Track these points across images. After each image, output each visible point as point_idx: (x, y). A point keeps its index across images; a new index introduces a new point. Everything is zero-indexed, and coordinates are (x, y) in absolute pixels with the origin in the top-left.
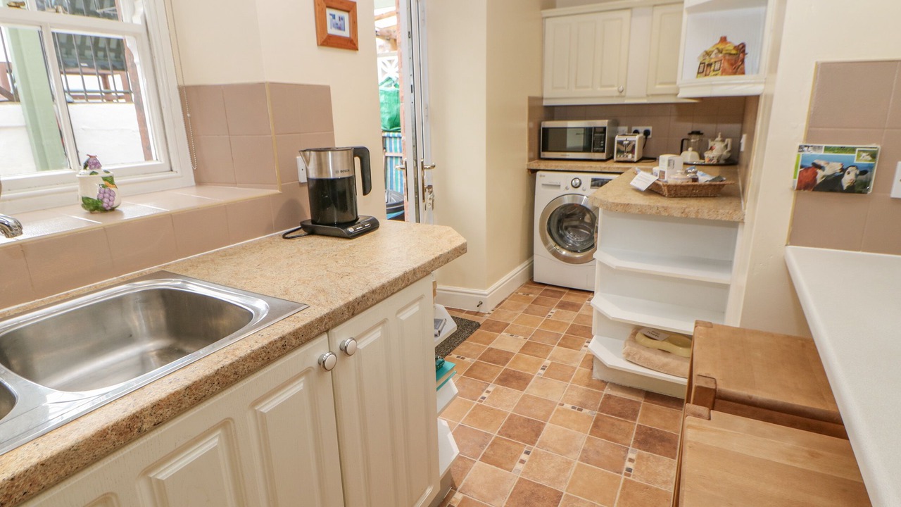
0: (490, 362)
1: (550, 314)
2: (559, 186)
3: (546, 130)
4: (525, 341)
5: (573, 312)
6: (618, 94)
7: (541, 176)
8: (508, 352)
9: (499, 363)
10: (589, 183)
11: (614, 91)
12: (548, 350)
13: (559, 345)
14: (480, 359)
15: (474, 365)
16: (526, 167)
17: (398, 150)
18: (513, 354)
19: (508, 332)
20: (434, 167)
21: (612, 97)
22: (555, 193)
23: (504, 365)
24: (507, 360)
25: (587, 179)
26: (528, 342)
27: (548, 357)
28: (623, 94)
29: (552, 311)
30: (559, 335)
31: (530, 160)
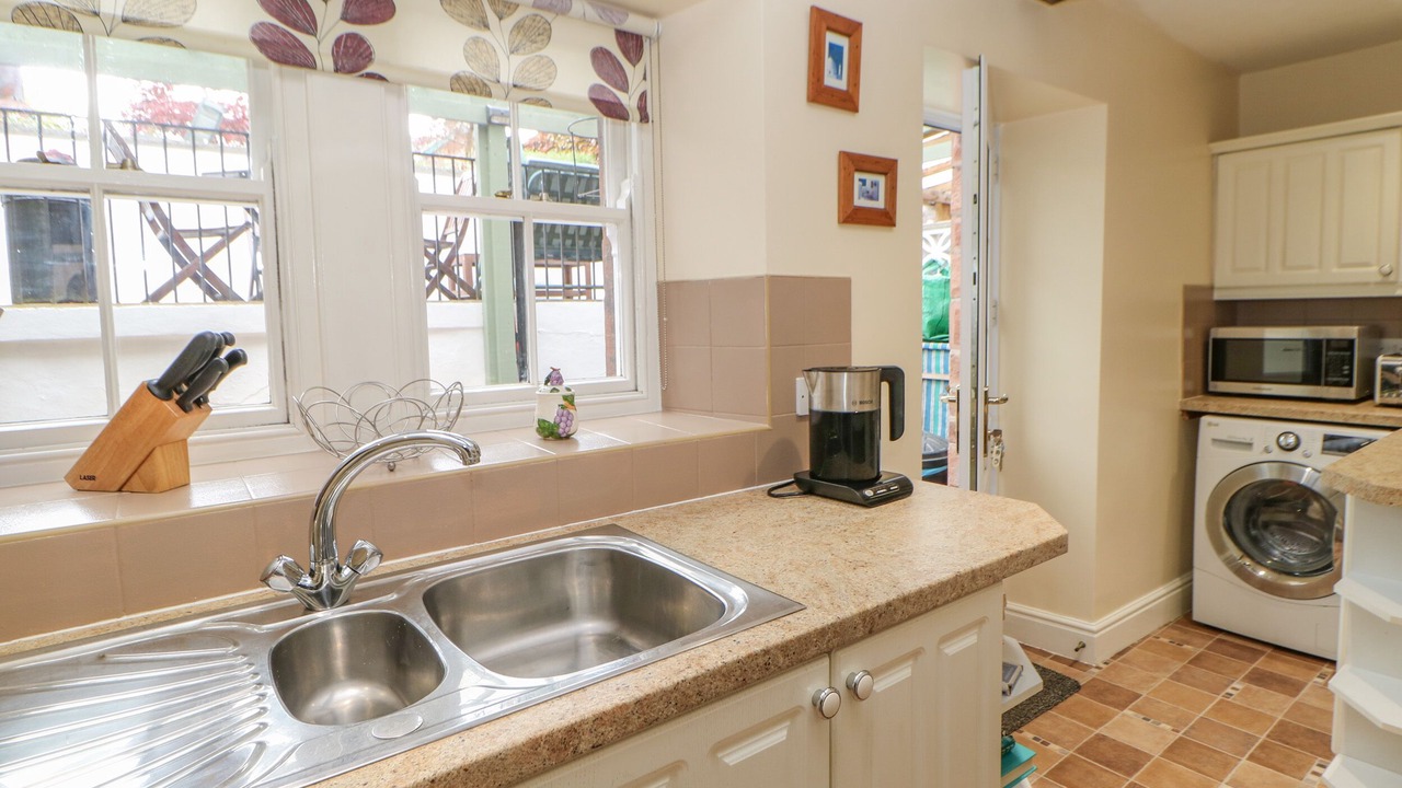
0: (1101, 763)
1: (1229, 690)
2: (1249, 445)
3: (1220, 344)
4: (1173, 737)
5: (1282, 697)
6: (1379, 278)
7: (1210, 424)
8: (1137, 750)
9: (1118, 769)
10: (1319, 444)
11: (1371, 273)
12: (1227, 765)
13: (1251, 758)
14: (1079, 750)
15: (1067, 761)
16: (1178, 407)
17: (942, 370)
18: (1148, 757)
19: (1137, 710)
20: (1005, 400)
21: (1366, 284)
22: (1241, 458)
23: (1130, 774)
24: (1135, 767)
25: (1313, 436)
26: (1181, 738)
27: (1227, 779)
28: (1392, 278)
29: (1234, 685)
30: (1250, 739)
31: (1187, 394)
